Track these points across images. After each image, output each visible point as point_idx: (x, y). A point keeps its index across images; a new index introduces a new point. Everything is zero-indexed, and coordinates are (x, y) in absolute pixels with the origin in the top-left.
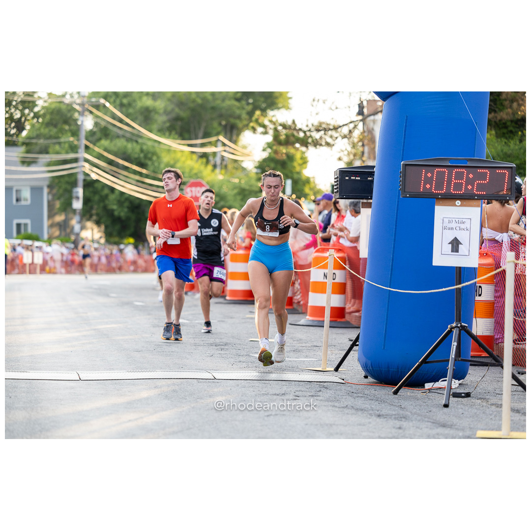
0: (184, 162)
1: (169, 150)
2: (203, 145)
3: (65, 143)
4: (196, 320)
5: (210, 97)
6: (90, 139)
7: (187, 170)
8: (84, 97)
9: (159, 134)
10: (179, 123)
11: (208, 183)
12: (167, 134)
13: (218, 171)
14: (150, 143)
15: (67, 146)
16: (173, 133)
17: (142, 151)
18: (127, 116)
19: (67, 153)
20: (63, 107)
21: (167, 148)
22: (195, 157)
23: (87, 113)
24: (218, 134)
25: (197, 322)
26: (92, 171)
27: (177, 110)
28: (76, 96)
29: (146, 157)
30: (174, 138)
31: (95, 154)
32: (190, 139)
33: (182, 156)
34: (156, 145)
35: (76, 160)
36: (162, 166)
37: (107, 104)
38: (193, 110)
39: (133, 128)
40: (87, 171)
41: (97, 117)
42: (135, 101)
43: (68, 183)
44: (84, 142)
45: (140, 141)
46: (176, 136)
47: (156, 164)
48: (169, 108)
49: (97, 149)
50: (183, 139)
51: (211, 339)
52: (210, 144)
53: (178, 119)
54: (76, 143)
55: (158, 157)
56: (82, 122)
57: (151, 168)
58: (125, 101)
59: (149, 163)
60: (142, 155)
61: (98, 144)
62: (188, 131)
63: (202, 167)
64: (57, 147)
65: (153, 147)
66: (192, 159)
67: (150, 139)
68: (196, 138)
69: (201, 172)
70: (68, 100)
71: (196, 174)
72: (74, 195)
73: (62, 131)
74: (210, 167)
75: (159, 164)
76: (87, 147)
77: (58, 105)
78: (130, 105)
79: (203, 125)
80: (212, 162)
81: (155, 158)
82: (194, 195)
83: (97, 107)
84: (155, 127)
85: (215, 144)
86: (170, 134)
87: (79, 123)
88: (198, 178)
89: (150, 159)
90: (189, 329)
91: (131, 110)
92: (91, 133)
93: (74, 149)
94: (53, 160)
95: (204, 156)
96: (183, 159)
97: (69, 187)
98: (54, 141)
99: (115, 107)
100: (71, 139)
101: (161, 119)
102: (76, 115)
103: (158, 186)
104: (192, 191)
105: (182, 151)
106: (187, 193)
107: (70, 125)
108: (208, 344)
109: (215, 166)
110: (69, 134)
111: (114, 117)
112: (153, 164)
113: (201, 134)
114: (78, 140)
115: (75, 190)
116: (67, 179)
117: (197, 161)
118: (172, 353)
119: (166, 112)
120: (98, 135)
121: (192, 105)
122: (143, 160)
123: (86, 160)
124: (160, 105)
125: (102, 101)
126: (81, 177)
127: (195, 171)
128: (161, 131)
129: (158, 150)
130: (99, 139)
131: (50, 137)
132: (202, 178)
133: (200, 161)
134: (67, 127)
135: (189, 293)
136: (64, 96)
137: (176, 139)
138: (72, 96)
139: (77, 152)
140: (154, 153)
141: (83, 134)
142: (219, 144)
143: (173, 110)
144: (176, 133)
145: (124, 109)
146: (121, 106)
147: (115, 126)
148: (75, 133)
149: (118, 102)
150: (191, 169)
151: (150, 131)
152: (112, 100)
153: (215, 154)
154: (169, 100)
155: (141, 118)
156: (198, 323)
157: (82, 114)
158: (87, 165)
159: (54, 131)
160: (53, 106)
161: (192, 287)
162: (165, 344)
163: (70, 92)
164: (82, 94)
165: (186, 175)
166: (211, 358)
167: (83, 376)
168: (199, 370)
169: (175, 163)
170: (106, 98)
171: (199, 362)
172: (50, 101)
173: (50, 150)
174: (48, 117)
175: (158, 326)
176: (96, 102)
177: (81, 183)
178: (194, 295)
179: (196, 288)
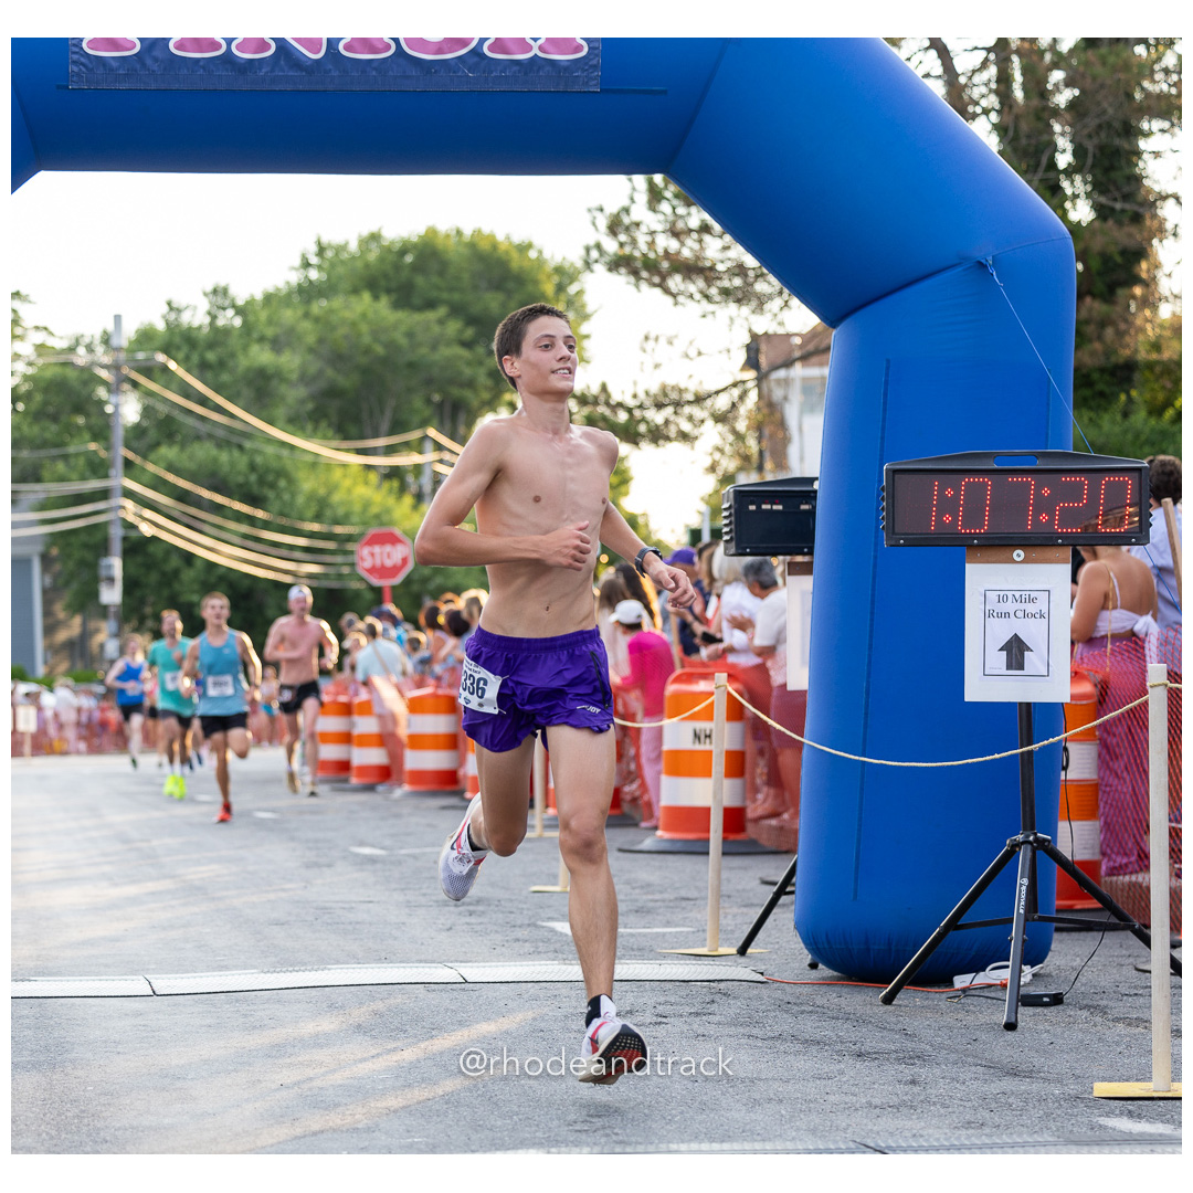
0: (349, 491)
1: (315, 463)
2: (390, 450)
3: (77, 455)
4: (401, 848)
5: (403, 341)
6: (135, 444)
7: (357, 508)
8: (118, 349)
9: (291, 428)
10: (336, 403)
12: (309, 427)
14: (270, 450)
15: (81, 461)
16: (324, 424)
17: (253, 467)
18: (217, 390)
19: (83, 478)
20: (71, 374)
21: (309, 458)
22: (373, 477)
23: (126, 386)
24: (424, 424)
25: (403, 852)
26: (142, 517)
27: (330, 372)
28: (100, 349)
29: (262, 481)
30: (325, 437)
31: (145, 478)
32: (362, 437)
33: (345, 476)
34: (285, 453)
35: (104, 494)
36: (300, 500)
37: (172, 365)
38: (365, 371)
39: (232, 416)
40: (131, 518)
41: (150, 394)
42: (233, 355)
43: (86, 546)
44: (122, 452)
45: (248, 445)
46: (330, 433)
47: (286, 497)
48: (313, 368)
49: (150, 467)
50: (346, 438)
52: (407, 446)
53: (332, 392)
54: (103, 454)
55: (291, 481)
56: (117, 406)
57: (276, 506)
58: (211, 356)
59: (271, 494)
60: (253, 478)
61: (153, 456)
62: (357, 420)
63: (391, 501)
64: (61, 467)
65: (279, 457)
66: (366, 482)
67: (270, 440)
68: (376, 435)
69: (388, 511)
70: (81, 357)
71: (377, 516)
72: (103, 573)
73: (73, 430)
74: (408, 500)
75: (293, 495)
76: (128, 464)
77: (58, 370)
78: (222, 364)
79: (391, 403)
80: (413, 488)
81: (282, 483)
82: (378, 562)
83: (148, 371)
84: (281, 412)
85: (418, 446)
86: (315, 429)
87: (109, 409)
88: (384, 524)
89: (273, 486)
90: (389, 870)
91: (225, 377)
92: (137, 432)
93: (98, 468)
94: (53, 495)
95: (394, 473)
96: (347, 483)
97: (89, 556)
98: (54, 452)
99: (188, 371)
100: (93, 446)
101: (294, 394)
102: (102, 393)
103: (292, 547)
104: (373, 555)
105: (345, 466)
106: (362, 559)
107: (87, 415)
109: (419, 497)
110: (87, 436)
111: (187, 392)
112: (279, 496)
113: (385, 426)
114: (108, 449)
115: (104, 562)
116: (83, 538)
117: (379, 487)
118: (358, 926)
119: (304, 378)
120: (153, 434)
121: (363, 360)
122: (255, 490)
123: (129, 494)
124: (290, 361)
125: (161, 358)
126: (116, 533)
127: (375, 510)
128: (295, 422)
129: (289, 465)
130: (156, 445)
131: (44, 444)
132: (391, 523)
133: (386, 485)
134: (81, 420)
135: (380, 788)
136: (72, 350)
137: (329, 439)
138: (90, 349)
139: (106, 476)
140: (282, 473)
141: (118, 436)
142: (428, 446)
143: (320, 373)
144: (330, 425)
145: (209, 375)
146: (203, 369)
147: (189, 412)
148: (101, 434)
149: (195, 358)
150: (367, 505)
151: (271, 422)
152: (181, 355)
153: (418, 469)
154: (311, 350)
155: (247, 392)
156: (409, 855)
157: (114, 389)
158: (129, 504)
159: (53, 429)
160: (49, 374)
161: (385, 774)
162: (341, 905)
163: (87, 340)
164: (115, 342)
165: (355, 519)
166: (449, 933)
167: (162, 985)
168: (426, 962)
169: (330, 493)
170: (167, 350)
171: (422, 944)
172: (40, 362)
173: (45, 474)
174: (38, 398)
175: (317, 865)
176: (147, 360)
177: (117, 546)
178: (391, 791)
179: (394, 776)
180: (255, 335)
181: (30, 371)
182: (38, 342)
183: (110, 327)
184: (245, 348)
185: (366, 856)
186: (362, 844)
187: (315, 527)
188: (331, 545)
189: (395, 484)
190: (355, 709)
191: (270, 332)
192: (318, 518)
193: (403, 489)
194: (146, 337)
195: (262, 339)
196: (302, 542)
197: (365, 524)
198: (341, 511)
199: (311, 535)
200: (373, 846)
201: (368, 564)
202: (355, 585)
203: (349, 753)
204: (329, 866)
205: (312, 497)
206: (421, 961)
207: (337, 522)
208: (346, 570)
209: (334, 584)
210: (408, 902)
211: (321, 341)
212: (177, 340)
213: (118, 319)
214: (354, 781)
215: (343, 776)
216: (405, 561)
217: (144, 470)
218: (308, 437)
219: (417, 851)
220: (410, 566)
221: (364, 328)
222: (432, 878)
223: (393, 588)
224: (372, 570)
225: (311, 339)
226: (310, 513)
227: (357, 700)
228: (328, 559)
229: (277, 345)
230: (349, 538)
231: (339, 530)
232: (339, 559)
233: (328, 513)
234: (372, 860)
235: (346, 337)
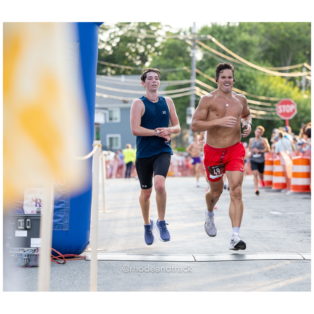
0: (276, 85)
1: (264, 75)
2: (291, 71)
3: (179, 71)
4: (288, 212)
5: (296, 32)
6: (201, 68)
7: (278, 91)
8: (194, 34)
9: (255, 62)
10: (272, 54)
11: (295, 101)
12: (262, 62)
13: (303, 91)
14: (248, 70)
15: (181, 74)
16: (267, 61)
17: (242, 76)
18: (230, 48)
19: (182, 79)
20: (178, 42)
21: (261, 73)
22: (284, 81)
23: (197, 47)
24: (303, 62)
25: (288, 213)
26: (202, 93)
27: (270, 43)
28: (188, 34)
29: (245, 81)
30: (267, 66)
31: (204, 80)
32: (281, 66)
33: (274, 80)
34: (253, 71)
35: (189, 85)
36: (258, 88)
37: (214, 40)
38: (282, 43)
39: (234, 58)
40: (198, 94)
41: (205, 50)
42: (235, 36)
43: (182, 103)
44: (196, 70)
45: (240, 68)
46: (269, 64)
47: (253, 87)
48: (263, 42)
49: (206, 76)
50: (275, 66)
51: (300, 228)
52: (297, 69)
53: (270, 50)
54: (189, 71)
55: (255, 81)
56: (194, 54)
57: (249, 90)
58: (227, 37)
59: (248, 86)
60: (242, 80)
61: (206, 72)
62: (279, 60)
63: (291, 89)
64: (174, 75)
65: (251, 73)
66: (282, 82)
67: (248, 67)
68: (286, 65)
69: (289, 93)
70: (181, 37)
71: (286, 95)
72: (188, 113)
73: (178, 62)
74: (297, 89)
75: (256, 87)
76: (197, 75)
77: (173, 41)
78: (231, 40)
79: (291, 54)
80: (299, 84)
81: (252, 82)
82: (284, 111)
83: (205, 41)
84: (252, 57)
85: (301, 70)
86: (264, 63)
87: (191, 55)
88: (287, 97)
89: (249, 83)
90: (282, 220)
91: (232, 44)
92: (201, 63)
93: (187, 76)
94: (171, 85)
95: (292, 79)
96: (275, 82)
97: (183, 107)
98: (171, 70)
99: (219, 42)
100: (185, 68)
101: (256, 51)
102: (189, 49)
103: (255, 105)
104: (282, 108)
105: (274, 76)
106: (279, 110)
107: (183, 57)
108: (298, 231)
109: (301, 88)
110: (183, 64)
111: (219, 49)
112: (251, 87)
113: (289, 62)
114: (190, 69)
115: (189, 109)
116: (181, 100)
117: (286, 84)
118: (269, 239)
119: (261, 45)
120: (207, 64)
121: (281, 39)
122: (243, 84)
123: (197, 85)
124: (255, 39)
125: (209, 37)
126: (193, 99)
127: (285, 92)
128: (257, 60)
129: (254, 75)
130: (207, 68)
131: (168, 67)
132: (291, 97)
133: (289, 83)
134: (181, 59)
135: (283, 191)
136: (178, 33)
137: (269, 66)
138: (185, 33)
139: (189, 79)
140: (252, 79)
141: (194, 64)
142: (304, 69)
143: (266, 43)
144: (269, 62)
145: (227, 43)
146: (225, 41)
147: (219, 56)
148: (188, 63)
149: (222, 37)
150: (282, 90)
151: (248, 60)
152: (217, 36)
153: (300, 78)
154: (263, 35)
155: (240, 50)
156: (290, 215)
157: (193, 48)
158: (198, 89)
159: (171, 62)
160: (170, 42)
161: (285, 186)
162: (263, 231)
163: (184, 30)
164: (193, 31)
165: (278, 95)
166: (301, 242)
167: (198, 258)
168: (291, 252)
169: (269, 86)
170: (212, 34)
171: (291, 246)
172: (168, 37)
173: (168, 77)
174: (166, 51)
175: (257, 218)
176: (205, 38)
177: (193, 103)
178: (286, 192)
179: (288, 187)
180: (243, 29)
181: (165, 41)
182: (167, 31)
183: (192, 26)
184: (240, 34)
185: (274, 215)
186: (274, 210)
187: (263, 98)
188: (269, 104)
189: (292, 83)
190: (274, 163)
191: (248, 28)
192: (264, 95)
193: (295, 85)
194: (204, 30)
195: (246, 31)
196: (259, 103)
197: (281, 97)
198: (272, 93)
199: (262, 101)
200: (278, 211)
201: (281, 111)
202: (276, 119)
203: (272, 178)
204: (261, 218)
205: (262, 87)
206: (290, 252)
207: (271, 96)
208: (274, 114)
209: (270, 118)
210: (288, 231)
211: (267, 32)
212: (216, 30)
213: (194, 23)
214: (274, 188)
215: (270, 186)
216: (294, 111)
217: (203, 77)
218: (261, 66)
219: (293, 213)
220: (296, 112)
221: (282, 27)
222: (297, 223)
223: (290, 121)
224: (282, 114)
225: (263, 31)
226: (262, 93)
227: (275, 160)
228: (268, 109)
229: (251, 33)
230: (276, 102)
231: (272, 99)
232: (271, 109)
233: (268, 93)
234: (277, 216)
235: (275, 30)
